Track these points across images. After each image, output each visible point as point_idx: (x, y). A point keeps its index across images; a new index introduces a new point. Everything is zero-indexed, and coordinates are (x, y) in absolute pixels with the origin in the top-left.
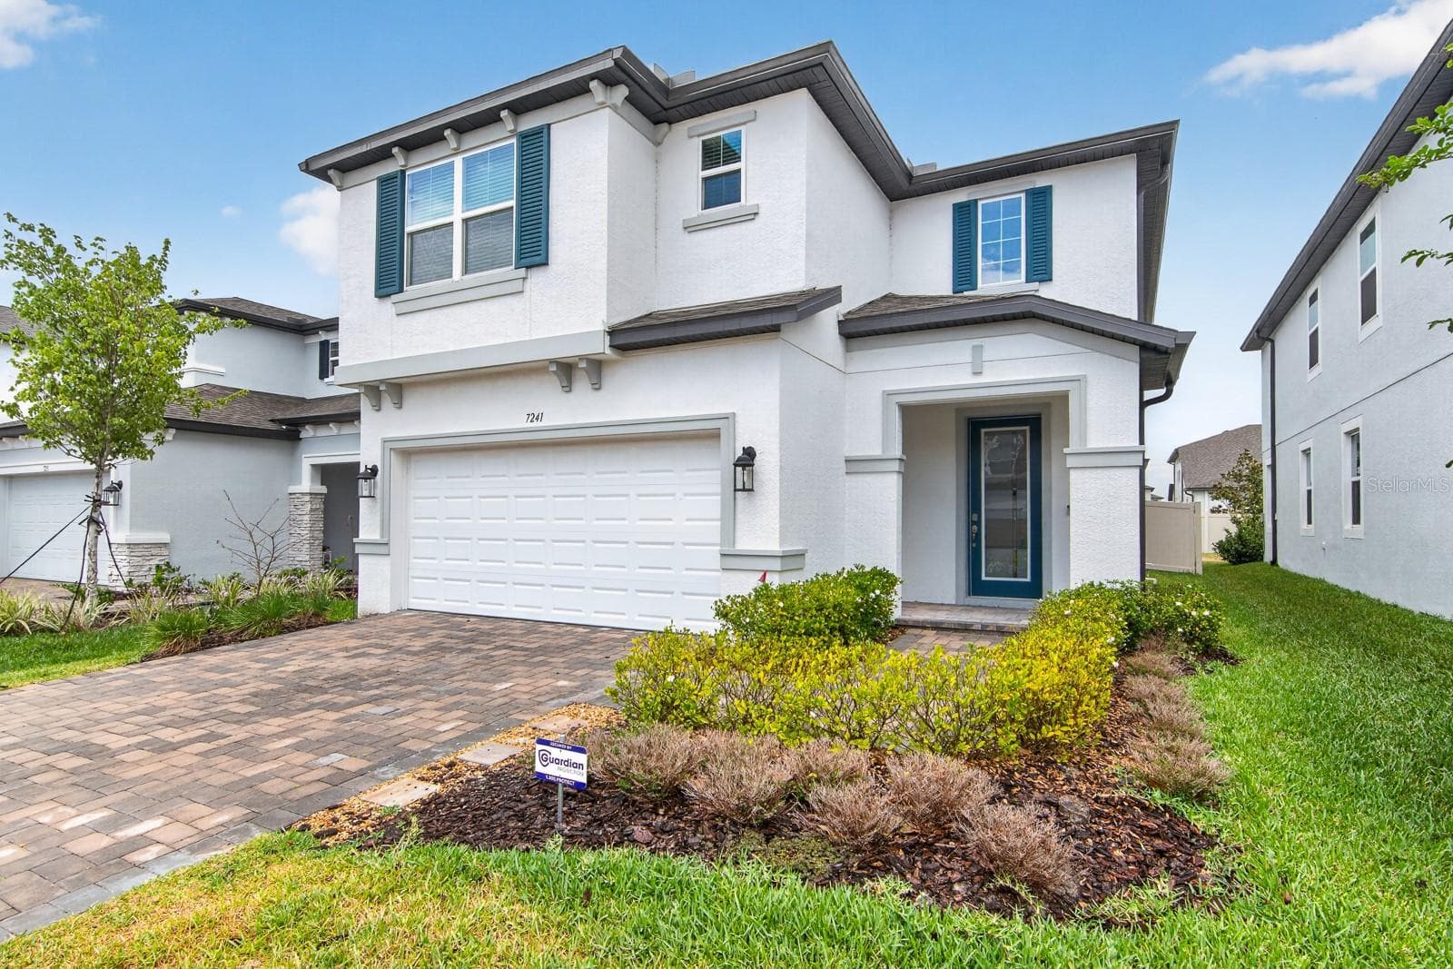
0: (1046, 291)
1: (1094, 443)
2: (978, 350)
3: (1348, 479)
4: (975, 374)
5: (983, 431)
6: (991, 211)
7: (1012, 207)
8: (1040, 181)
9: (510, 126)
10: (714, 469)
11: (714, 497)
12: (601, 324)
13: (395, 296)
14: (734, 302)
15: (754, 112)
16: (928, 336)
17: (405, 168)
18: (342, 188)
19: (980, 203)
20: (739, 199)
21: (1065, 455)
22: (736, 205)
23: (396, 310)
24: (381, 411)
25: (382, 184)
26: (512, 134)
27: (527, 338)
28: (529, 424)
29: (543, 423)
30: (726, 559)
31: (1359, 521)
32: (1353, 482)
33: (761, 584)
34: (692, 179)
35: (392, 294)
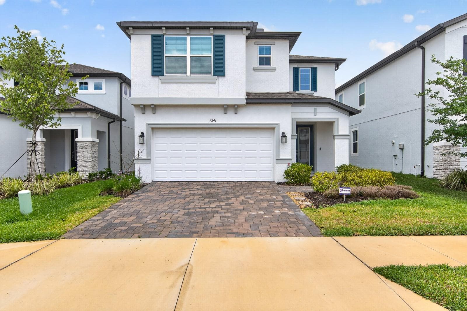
0: (316, 94)
1: (340, 133)
2: (315, 109)
3: (352, 142)
4: (315, 115)
5: (300, 128)
6: (302, 71)
7: (307, 71)
8: (315, 66)
9: (212, 32)
10: (269, 137)
11: (269, 145)
12: (244, 96)
13: (160, 77)
14: (269, 93)
15: (275, 42)
16: (304, 105)
17: (165, 34)
18: (132, 34)
19: (300, 68)
20: (270, 65)
21: (334, 136)
22: (269, 66)
23: (161, 81)
24: (145, 114)
25: (154, 37)
26: (211, 34)
27: (217, 97)
28: (211, 122)
29: (217, 122)
30: (277, 161)
31: (356, 152)
32: (354, 143)
33: (288, 166)
34: (256, 56)
35: (159, 76)
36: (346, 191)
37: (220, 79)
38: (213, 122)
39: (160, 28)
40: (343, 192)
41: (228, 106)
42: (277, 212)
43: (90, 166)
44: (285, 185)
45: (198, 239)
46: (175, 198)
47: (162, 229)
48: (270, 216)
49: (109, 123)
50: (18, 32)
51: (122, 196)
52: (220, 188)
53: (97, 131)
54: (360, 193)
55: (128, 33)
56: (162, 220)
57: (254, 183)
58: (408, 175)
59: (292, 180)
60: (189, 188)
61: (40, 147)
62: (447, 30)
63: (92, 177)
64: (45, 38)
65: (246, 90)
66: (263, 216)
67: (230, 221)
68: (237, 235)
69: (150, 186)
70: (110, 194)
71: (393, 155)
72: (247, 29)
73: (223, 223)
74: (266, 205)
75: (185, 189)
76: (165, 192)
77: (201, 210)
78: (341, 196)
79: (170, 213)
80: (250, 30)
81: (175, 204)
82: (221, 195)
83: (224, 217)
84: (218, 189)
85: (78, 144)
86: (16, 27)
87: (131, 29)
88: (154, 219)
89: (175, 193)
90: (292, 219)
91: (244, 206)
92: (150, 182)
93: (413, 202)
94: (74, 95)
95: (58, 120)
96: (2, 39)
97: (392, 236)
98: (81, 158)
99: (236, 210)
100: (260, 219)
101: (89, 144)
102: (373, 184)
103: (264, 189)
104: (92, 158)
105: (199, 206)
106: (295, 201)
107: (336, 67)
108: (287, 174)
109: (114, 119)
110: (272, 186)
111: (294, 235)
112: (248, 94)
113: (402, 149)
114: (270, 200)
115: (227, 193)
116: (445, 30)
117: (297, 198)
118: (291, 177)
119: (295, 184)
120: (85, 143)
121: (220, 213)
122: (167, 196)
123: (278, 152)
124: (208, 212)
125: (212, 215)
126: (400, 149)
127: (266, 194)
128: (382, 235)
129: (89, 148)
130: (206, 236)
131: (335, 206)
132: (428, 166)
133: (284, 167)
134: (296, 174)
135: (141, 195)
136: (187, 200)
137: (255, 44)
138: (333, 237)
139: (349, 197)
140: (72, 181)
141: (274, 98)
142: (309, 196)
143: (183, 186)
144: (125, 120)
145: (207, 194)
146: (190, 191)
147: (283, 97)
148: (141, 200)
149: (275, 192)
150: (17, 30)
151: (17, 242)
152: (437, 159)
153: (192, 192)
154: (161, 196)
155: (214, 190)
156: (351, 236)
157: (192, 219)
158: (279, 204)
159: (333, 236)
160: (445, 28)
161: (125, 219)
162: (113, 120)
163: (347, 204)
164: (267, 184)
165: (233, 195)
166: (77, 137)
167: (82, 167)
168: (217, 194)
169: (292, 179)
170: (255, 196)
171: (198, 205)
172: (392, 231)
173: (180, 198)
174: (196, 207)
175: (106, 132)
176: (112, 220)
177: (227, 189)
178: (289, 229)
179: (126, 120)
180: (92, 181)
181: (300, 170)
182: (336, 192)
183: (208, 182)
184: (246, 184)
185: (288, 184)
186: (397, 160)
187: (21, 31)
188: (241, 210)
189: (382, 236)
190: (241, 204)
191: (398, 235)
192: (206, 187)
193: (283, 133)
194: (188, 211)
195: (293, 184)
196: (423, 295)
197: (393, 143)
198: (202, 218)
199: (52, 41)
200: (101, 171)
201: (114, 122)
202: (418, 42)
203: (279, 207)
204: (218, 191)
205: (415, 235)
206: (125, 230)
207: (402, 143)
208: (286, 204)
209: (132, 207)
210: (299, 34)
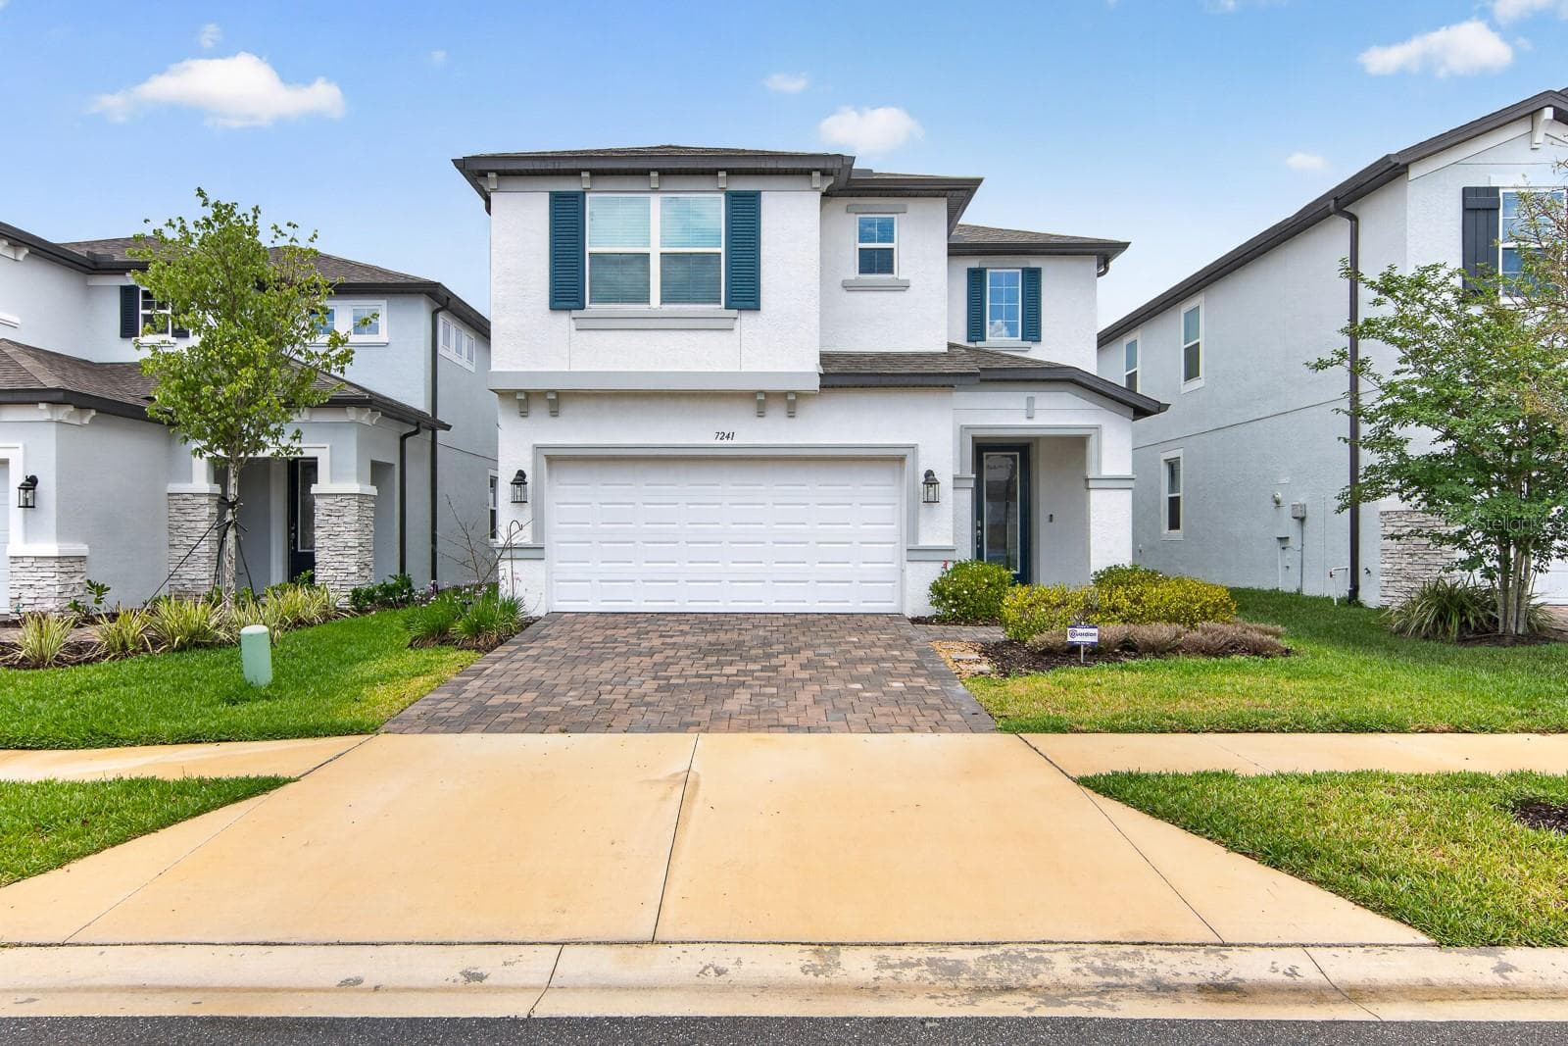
0: (1035, 353)
1: (1106, 472)
2: (1030, 400)
3: (1165, 495)
4: (1029, 418)
5: (985, 454)
6: (996, 280)
8: (1034, 263)
9: (722, 185)
10: (889, 485)
11: (887, 507)
12: (813, 366)
13: (573, 311)
14: (888, 353)
15: (905, 206)
16: (997, 386)
17: (588, 190)
18: (494, 190)
19: (988, 271)
20: (891, 271)
21: (1087, 480)
22: (889, 276)
23: (577, 325)
24: (529, 418)
25: (556, 199)
26: (722, 190)
27: (738, 370)
28: (718, 442)
29: (735, 442)
30: (910, 552)
31: (1178, 527)
32: (1170, 498)
33: (944, 570)
34: (850, 247)
35: (569, 309)
36: (1087, 635)
37: (747, 319)
38: (726, 442)
39: (576, 173)
40: (1078, 639)
41: (768, 394)
42: (897, 685)
43: (354, 569)
44: (934, 624)
45: (701, 734)
46: (625, 653)
47: (611, 716)
48: (876, 694)
49: (403, 438)
50: (203, 205)
51: (478, 649)
52: (746, 630)
53: (372, 461)
54: (1126, 641)
55: (482, 188)
56: (605, 700)
57: (844, 617)
58: (1316, 600)
59: (954, 610)
60: (657, 631)
61: (208, 509)
62: (1414, 173)
63: (362, 600)
64: (257, 207)
65: (821, 346)
66: (860, 694)
67: (774, 703)
68: (792, 728)
69: (547, 626)
70: (442, 643)
71: (1278, 538)
72: (824, 173)
73: (757, 707)
74: (869, 670)
75: (647, 633)
76: (593, 640)
77: (700, 680)
78: (1074, 649)
79: (622, 687)
80: (832, 175)
81: (629, 668)
82: (750, 648)
83: (759, 695)
84: (740, 634)
85: (318, 502)
86: (201, 193)
87: (492, 176)
88: (586, 697)
89: (622, 642)
90: (932, 700)
91: (811, 672)
92: (542, 614)
93: (1265, 664)
94: (342, 370)
95: (294, 438)
96: (166, 225)
97: (1161, 732)
98: (328, 543)
99: (791, 680)
100: (850, 699)
101: (352, 502)
102: (1173, 619)
103: (871, 634)
104: (361, 545)
105: (694, 673)
106: (950, 663)
107: (1099, 267)
108: (938, 591)
109: (418, 424)
110: (896, 626)
111: (930, 731)
112: (826, 358)
113: (1302, 520)
114: (883, 659)
115: (766, 643)
116: (1407, 172)
117: (956, 655)
118: (950, 602)
119: (961, 620)
120: (339, 498)
121: (750, 686)
122: (601, 648)
123: (913, 531)
124: (719, 685)
125: (731, 691)
126: (1295, 518)
127: (873, 645)
128: (1140, 730)
129: (351, 514)
130: (718, 731)
131: (1050, 675)
132: (1369, 572)
133: (933, 572)
134: (966, 592)
135: (532, 647)
136: (657, 658)
137: (847, 212)
138: (1021, 735)
139: (1098, 653)
140: (313, 612)
141: (902, 372)
142: (989, 651)
143: (638, 625)
144: (447, 428)
145: (710, 644)
146: (661, 636)
147: (927, 369)
148: (536, 659)
149: (899, 642)
150: (201, 200)
151: (282, 738)
152: (1390, 551)
153: (668, 640)
154: (586, 648)
155: (729, 636)
156: (1066, 732)
157: (680, 699)
158: (904, 668)
159: (1022, 732)
160: (1406, 166)
161: (513, 698)
162: (414, 429)
163: (1083, 669)
164: (881, 621)
165: (782, 647)
166: (316, 483)
167: (331, 572)
168: (740, 644)
169: (953, 606)
170: (841, 651)
171: (687, 669)
172: (1167, 722)
173: (639, 654)
174: (684, 673)
175: (393, 465)
176: (482, 699)
177: (767, 634)
178: (919, 719)
179: (450, 426)
180: (361, 611)
181: (976, 582)
182: (1062, 639)
183: (709, 616)
184: (819, 620)
185: (941, 620)
186: (1288, 554)
187: (212, 201)
188: (803, 680)
189: (1137, 732)
190: (803, 667)
191: (1177, 732)
192: (707, 627)
193: (929, 474)
194: (666, 682)
195: (956, 620)
196: (1153, 813)
197: (1277, 502)
198: (703, 697)
199: (289, 225)
200: (385, 584)
201: (417, 432)
202: (1336, 199)
203: (903, 676)
204: (741, 638)
205: (1217, 732)
206: (522, 719)
207: (1302, 500)
208: (925, 668)
209: (518, 672)
210: (976, 183)
